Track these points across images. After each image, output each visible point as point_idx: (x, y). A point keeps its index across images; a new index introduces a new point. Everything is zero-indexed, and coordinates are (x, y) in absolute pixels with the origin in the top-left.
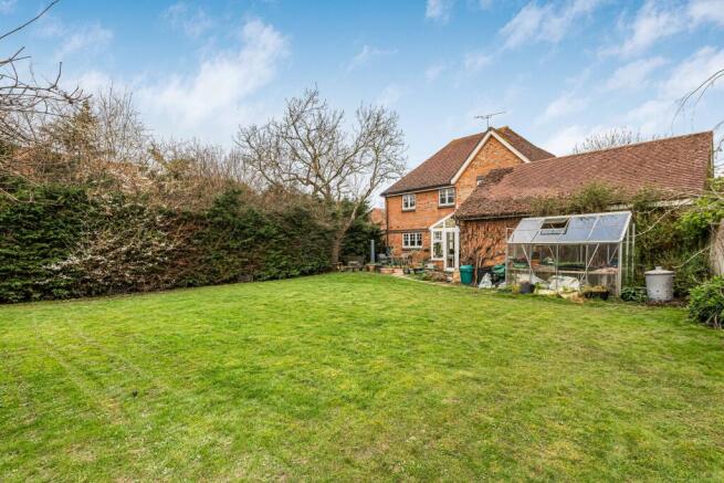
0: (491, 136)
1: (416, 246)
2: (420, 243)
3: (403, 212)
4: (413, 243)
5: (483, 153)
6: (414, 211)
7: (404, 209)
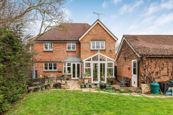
0: (98, 23)
1: (53, 70)
2: (55, 68)
3: (44, 52)
4: (51, 68)
5: (94, 29)
6: (52, 52)
7: (45, 50)
